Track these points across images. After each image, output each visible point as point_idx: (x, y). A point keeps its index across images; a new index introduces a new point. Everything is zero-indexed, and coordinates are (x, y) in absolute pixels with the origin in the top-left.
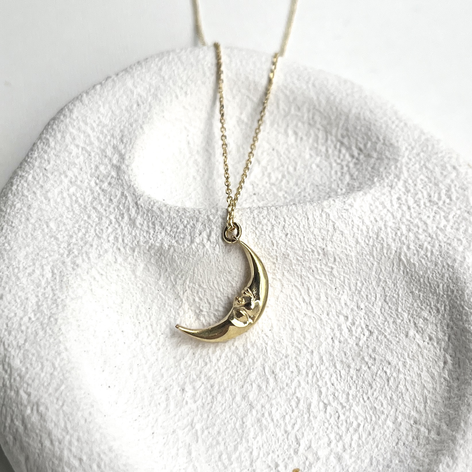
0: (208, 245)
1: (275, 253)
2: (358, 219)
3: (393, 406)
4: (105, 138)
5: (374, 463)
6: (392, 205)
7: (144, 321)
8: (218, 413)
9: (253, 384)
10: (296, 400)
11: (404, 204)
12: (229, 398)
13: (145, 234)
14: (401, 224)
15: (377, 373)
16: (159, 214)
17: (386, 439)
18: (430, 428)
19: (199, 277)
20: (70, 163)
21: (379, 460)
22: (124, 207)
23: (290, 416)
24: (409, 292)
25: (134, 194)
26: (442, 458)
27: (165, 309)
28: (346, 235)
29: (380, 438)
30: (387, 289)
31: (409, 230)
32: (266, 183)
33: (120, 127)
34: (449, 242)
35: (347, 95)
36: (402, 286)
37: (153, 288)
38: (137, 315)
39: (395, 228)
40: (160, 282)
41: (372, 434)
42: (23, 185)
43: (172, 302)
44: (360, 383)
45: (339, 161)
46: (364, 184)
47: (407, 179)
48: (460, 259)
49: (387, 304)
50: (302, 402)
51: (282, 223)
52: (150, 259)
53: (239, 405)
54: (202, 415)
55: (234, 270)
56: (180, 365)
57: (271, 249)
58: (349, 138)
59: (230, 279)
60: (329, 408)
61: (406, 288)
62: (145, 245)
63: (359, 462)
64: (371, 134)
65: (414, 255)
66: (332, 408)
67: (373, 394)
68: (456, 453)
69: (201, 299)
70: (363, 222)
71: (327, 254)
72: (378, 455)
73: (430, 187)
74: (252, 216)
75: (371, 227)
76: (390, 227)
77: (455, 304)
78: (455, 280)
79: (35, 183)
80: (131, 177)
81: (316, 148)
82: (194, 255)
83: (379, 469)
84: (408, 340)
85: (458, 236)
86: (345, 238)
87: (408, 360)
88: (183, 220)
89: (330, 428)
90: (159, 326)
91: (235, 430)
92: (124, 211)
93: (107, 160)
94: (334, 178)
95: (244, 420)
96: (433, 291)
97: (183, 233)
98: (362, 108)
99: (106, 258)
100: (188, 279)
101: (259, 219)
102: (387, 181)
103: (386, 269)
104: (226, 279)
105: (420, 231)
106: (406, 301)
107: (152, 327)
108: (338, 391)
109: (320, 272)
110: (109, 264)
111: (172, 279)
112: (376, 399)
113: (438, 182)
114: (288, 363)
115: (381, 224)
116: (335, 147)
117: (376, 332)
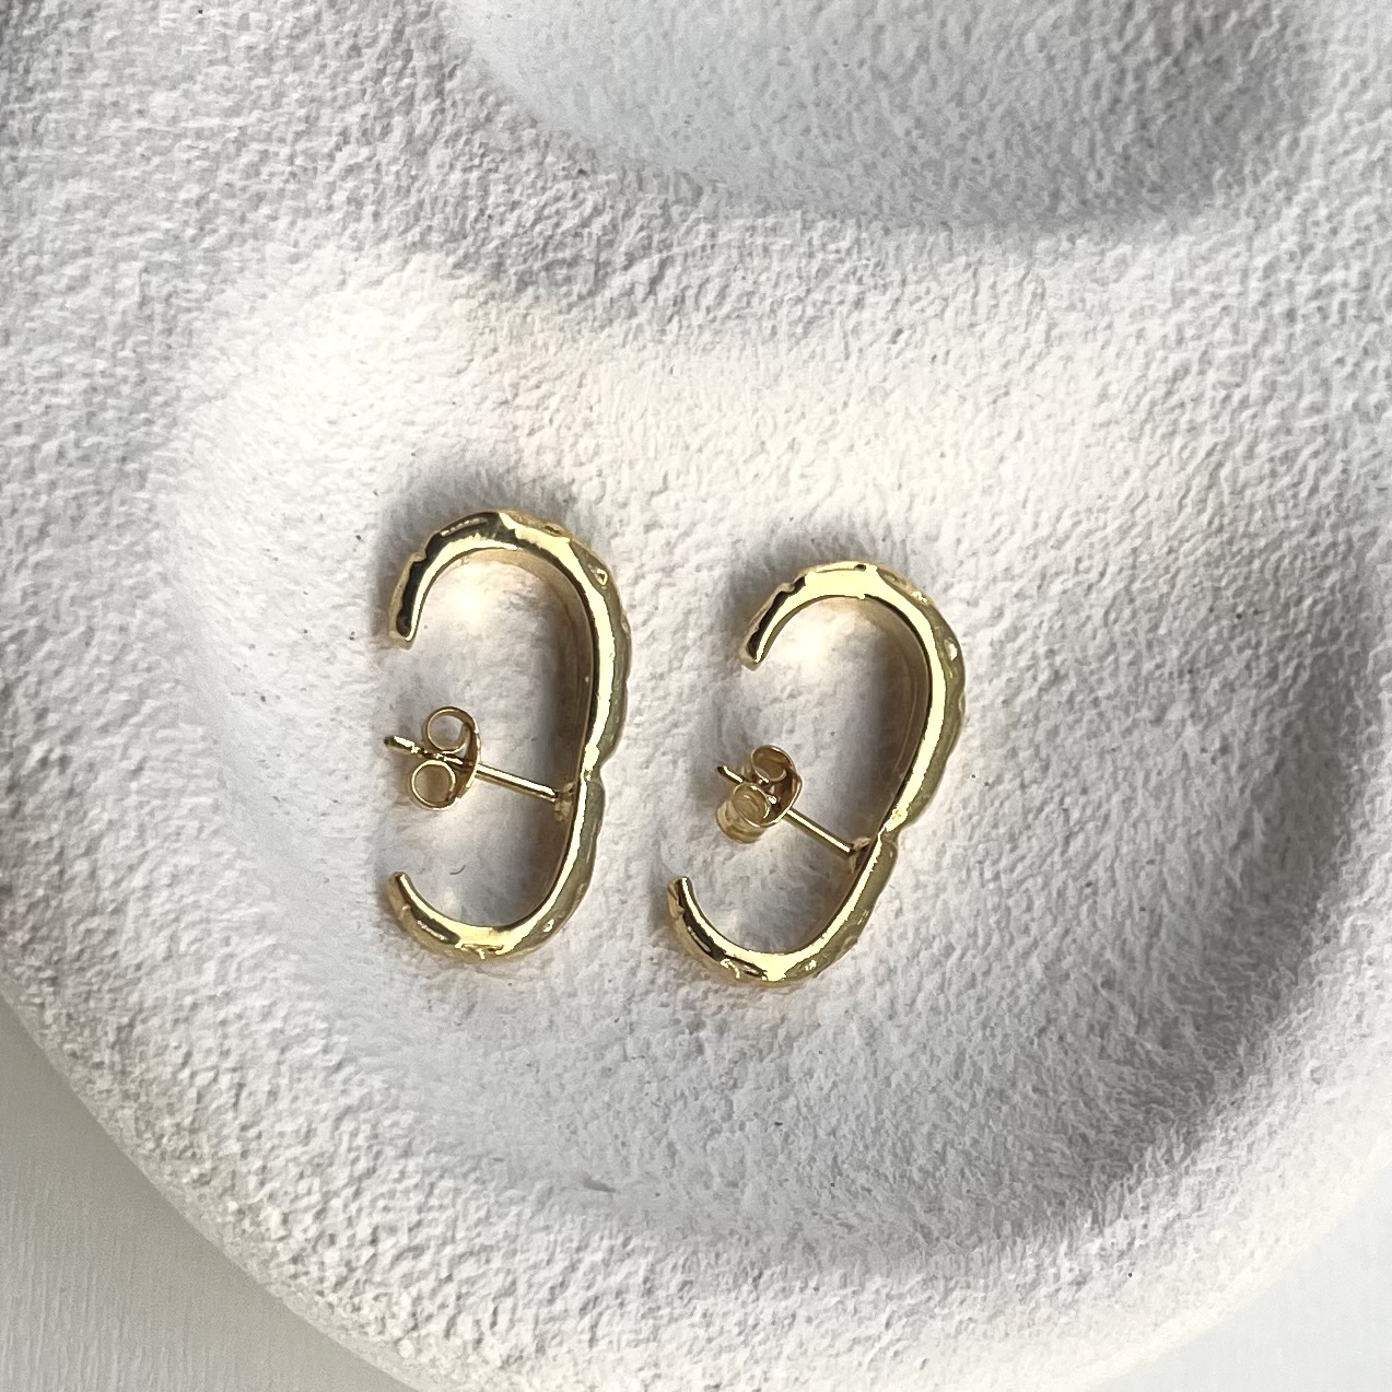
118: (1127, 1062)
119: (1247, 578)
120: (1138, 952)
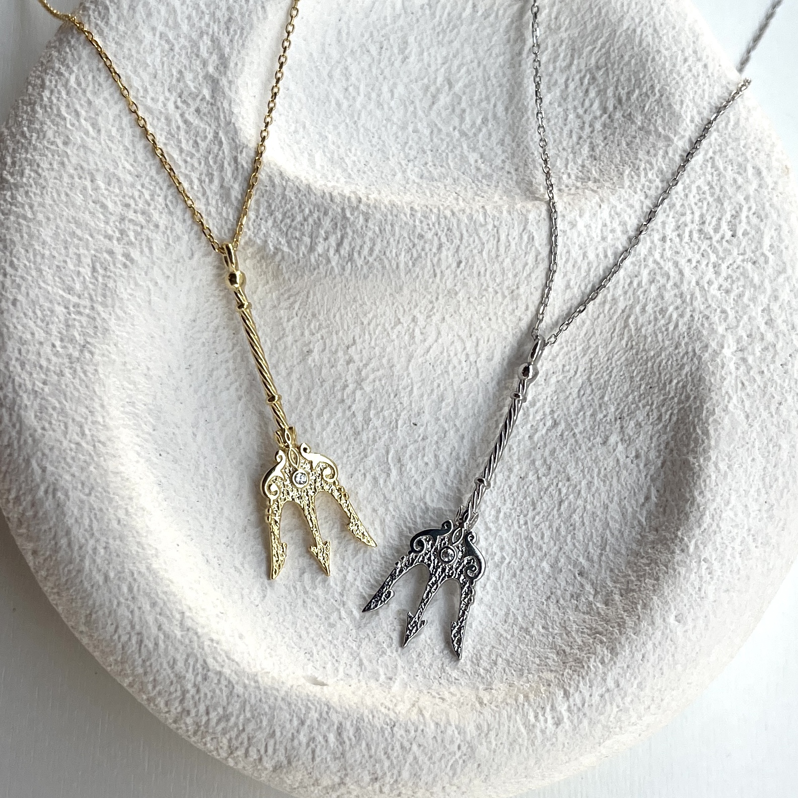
0: (335, 259)
3: (557, 543)
4: (201, 19)
5: (510, 621)
7: (224, 351)
9: (368, 475)
14: (643, 266)
15: (547, 490)
18: (598, 589)
19: (315, 304)
20: (138, 61)
21: (517, 618)
22: (215, 163)
24: (627, 375)
25: (233, 139)
30: (595, 363)
31: (652, 281)
32: (454, 129)
34: (707, 313)
36: (618, 363)
42: (59, 92)
44: (520, 497)
45: (580, 111)
46: (606, 177)
48: (715, 347)
49: (591, 384)
51: (457, 242)
55: (368, 303)
58: (607, 72)
61: (624, 368)
64: (644, 76)
65: (650, 323)
67: (534, 519)
69: (313, 334)
70: (585, 255)
71: (516, 299)
73: (708, 204)
74: (411, 222)
77: (686, 418)
78: (697, 380)
79: (80, 91)
80: (233, 105)
81: (551, 75)
82: (311, 272)
84: (604, 449)
85: (724, 305)
88: (303, 207)
92: (215, 167)
93: (198, 62)
94: (565, 143)
96: (661, 385)
97: (300, 230)
99: (176, 250)
100: (298, 303)
101: (422, 229)
104: (355, 314)
105: (670, 285)
106: (618, 387)
109: (500, 321)
110: (181, 260)
111: (274, 297)
112: (537, 526)
114: (424, 449)
116: (582, 80)
117: (563, 426)
118: (588, 613)
119: (646, 371)
120: (595, 558)
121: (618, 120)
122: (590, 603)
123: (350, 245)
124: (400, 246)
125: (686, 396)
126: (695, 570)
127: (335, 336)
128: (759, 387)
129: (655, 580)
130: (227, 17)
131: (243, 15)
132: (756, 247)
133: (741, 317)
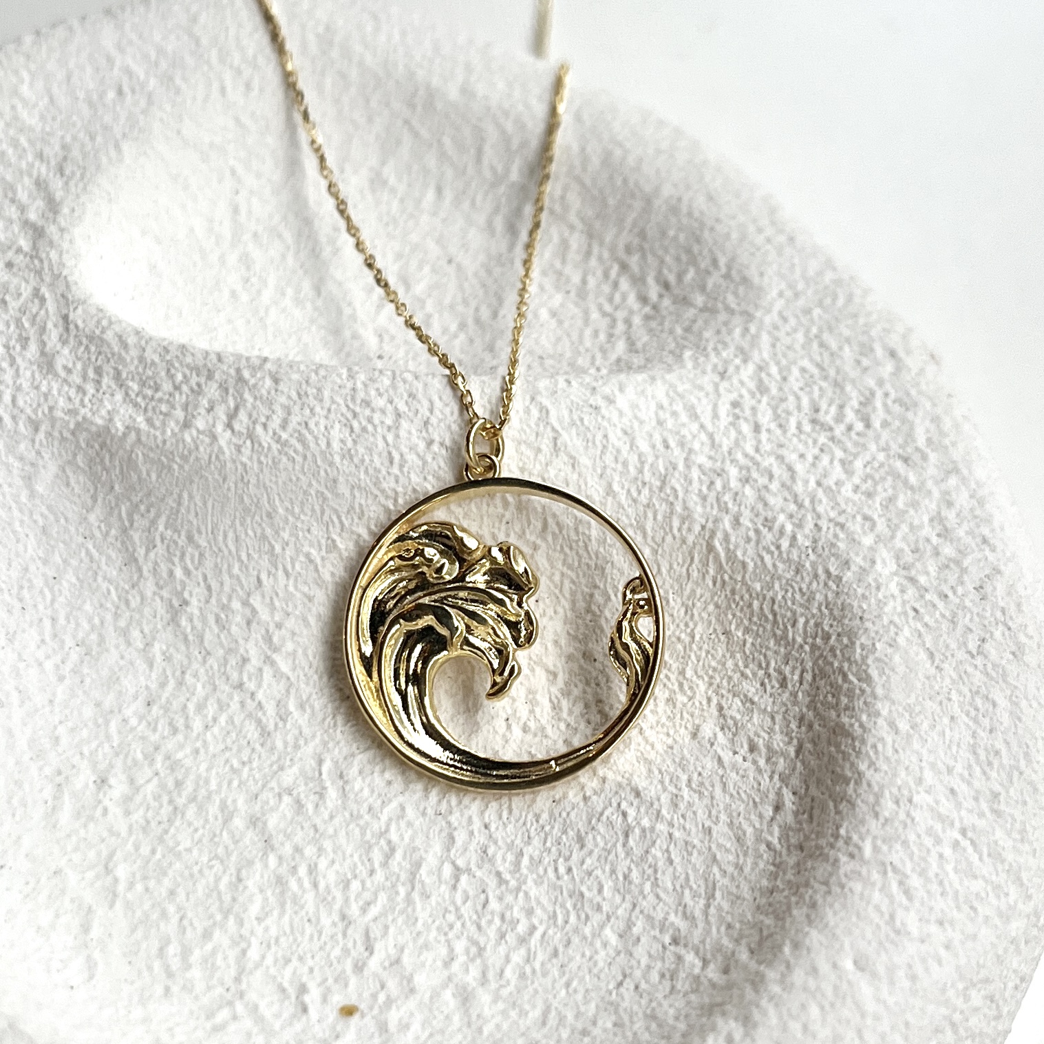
0: (224, 437)
1: (393, 485)
2: (620, 434)
3: (628, 897)
4: (20, 157)
5: (552, 1022)
6: (715, 416)
7: (35, 606)
8: (181, 848)
10: (386, 848)
11: (746, 419)
12: (216, 819)
13: (72, 393)
14: (728, 462)
15: (602, 814)
16: (116, 349)
17: (595, 971)
18: (709, 956)
19: (191, 517)
21: (565, 1017)
22: (33, 323)
23: (363, 883)
24: (720, 630)
25: (63, 296)
26: (720, 1022)
27: (94, 585)
28: (584, 470)
29: (579, 968)
31: (746, 480)
33: (62, 137)
34: (842, 519)
35: (659, 152)
36: (705, 615)
37: (72, 529)
38: (21, 587)
39: (710, 470)
40: (92, 518)
41: (561, 955)
43: (115, 573)
44: (555, 831)
45: (608, 308)
46: (656, 362)
47: (767, 364)
48: (862, 564)
50: (398, 855)
51: (424, 412)
52: (75, 455)
53: (237, 838)
54: (137, 848)
55: (281, 511)
56: (107, 723)
57: (384, 472)
58: (644, 257)
59: (269, 531)
60: (464, 878)
61: (713, 621)
62: (67, 418)
63: (513, 1014)
64: (700, 253)
65: (748, 540)
66: (473, 880)
67: (583, 863)
68: (755, 1011)
69: (187, 572)
70: (632, 445)
71: (527, 509)
72: (566, 1005)
73: (821, 389)
74: (349, 385)
75: (650, 459)
76: (700, 466)
77: (828, 668)
78: (839, 610)
80: (65, 256)
81: (559, 273)
82: (185, 458)
83: (560, 1035)
84: (695, 744)
85: (866, 510)
86: (580, 475)
87: (686, 792)
88: (173, 371)
89: (458, 924)
90: (73, 625)
91: (215, 894)
92: (32, 331)
93: (13, 209)
94: (588, 344)
95: (244, 873)
96: (779, 632)
97: (168, 401)
98: (688, 187)
100: (163, 519)
101: (367, 394)
102: (714, 359)
103: (671, 567)
104: (259, 531)
105: (774, 486)
106: (708, 652)
107: (53, 625)
108: (496, 843)
111: (124, 514)
112: (590, 874)
113: (844, 380)
115: (678, 454)
116: (606, 275)
121: (666, 308)
122: (697, 979)
123: (250, 416)
124: (332, 416)
125: (823, 639)
126: (879, 885)
127: (226, 578)
128: (943, 616)
129: (808, 907)
130: (61, 154)
131: (85, 155)
132: (906, 442)
133: (897, 526)
